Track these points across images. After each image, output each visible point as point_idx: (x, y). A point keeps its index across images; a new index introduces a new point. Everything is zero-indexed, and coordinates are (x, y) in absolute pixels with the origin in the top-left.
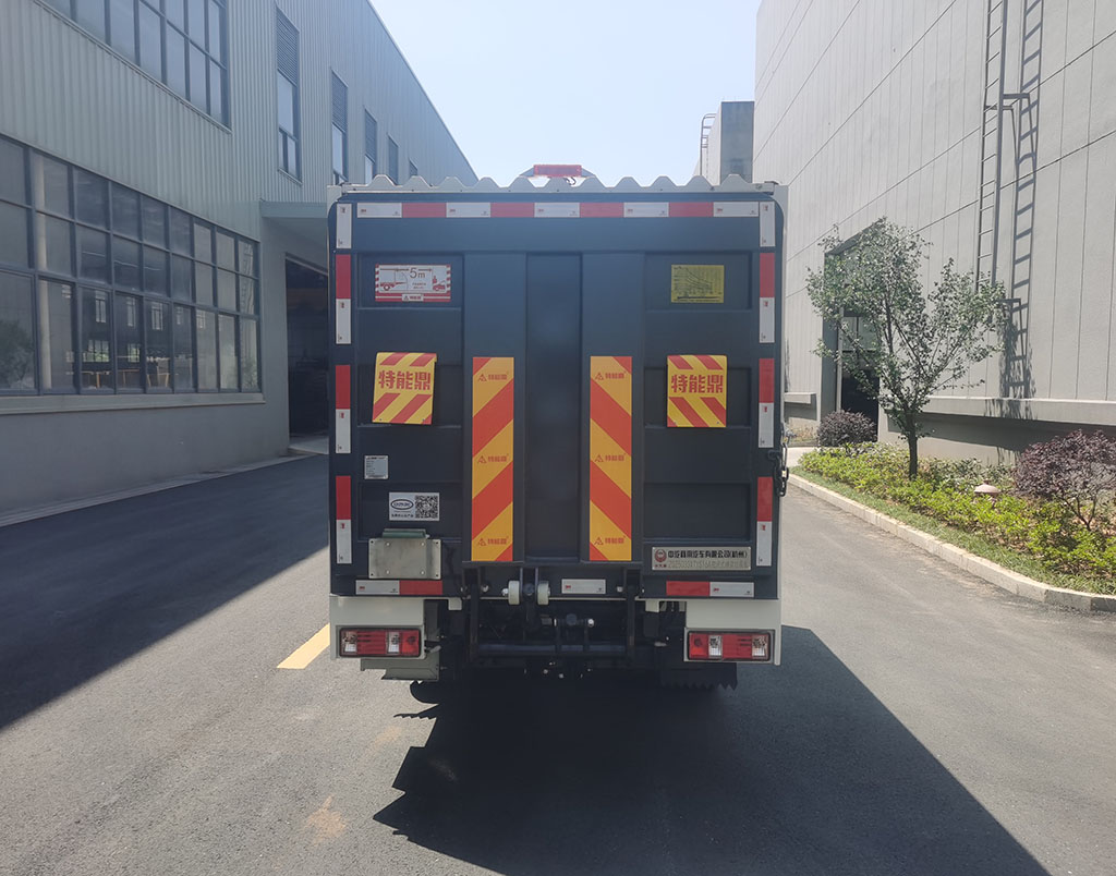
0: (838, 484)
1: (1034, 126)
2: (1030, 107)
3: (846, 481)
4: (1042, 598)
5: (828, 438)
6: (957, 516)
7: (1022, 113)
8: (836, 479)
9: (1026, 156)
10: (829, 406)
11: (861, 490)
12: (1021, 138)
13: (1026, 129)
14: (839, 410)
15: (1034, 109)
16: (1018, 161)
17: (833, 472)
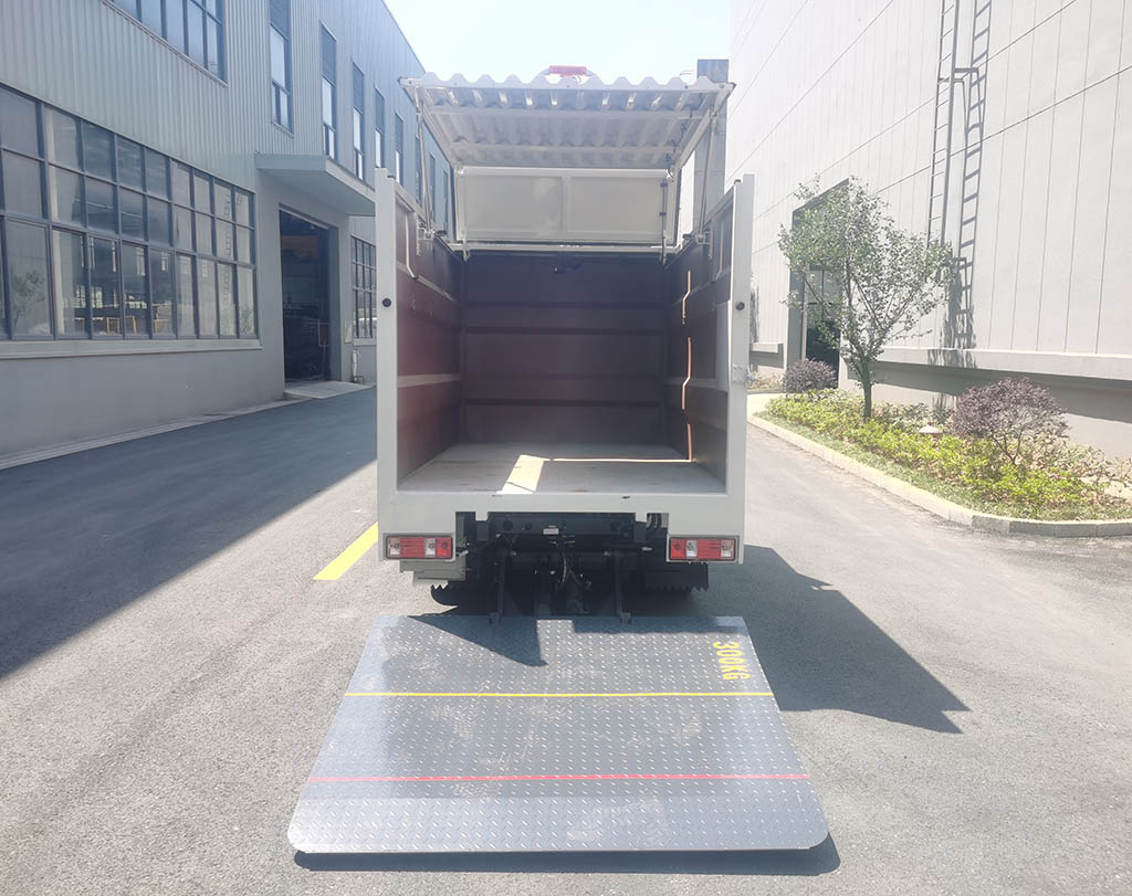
0: (801, 427)
1: (982, 98)
2: (979, 80)
3: (808, 424)
4: (970, 523)
5: (793, 385)
6: (903, 453)
7: (971, 85)
8: (800, 422)
9: (973, 126)
10: (794, 355)
11: (821, 432)
12: (970, 109)
13: (975, 101)
14: (804, 359)
15: (982, 83)
16: (967, 130)
17: (796, 415)
